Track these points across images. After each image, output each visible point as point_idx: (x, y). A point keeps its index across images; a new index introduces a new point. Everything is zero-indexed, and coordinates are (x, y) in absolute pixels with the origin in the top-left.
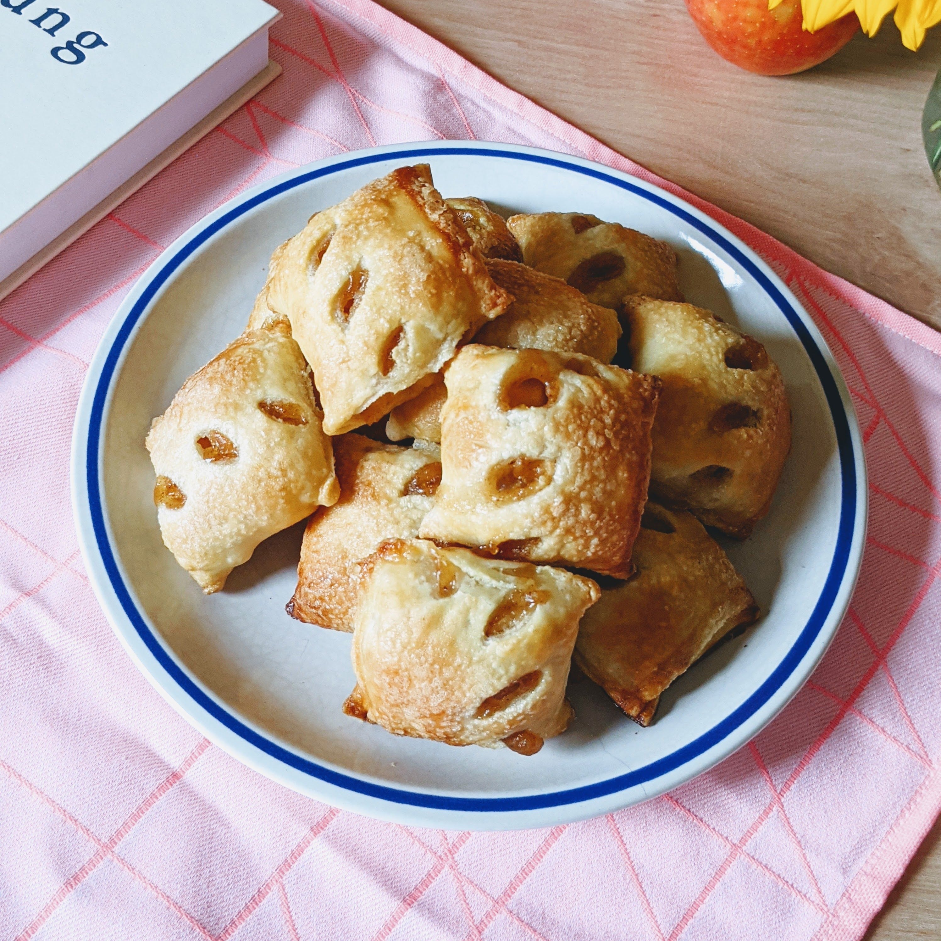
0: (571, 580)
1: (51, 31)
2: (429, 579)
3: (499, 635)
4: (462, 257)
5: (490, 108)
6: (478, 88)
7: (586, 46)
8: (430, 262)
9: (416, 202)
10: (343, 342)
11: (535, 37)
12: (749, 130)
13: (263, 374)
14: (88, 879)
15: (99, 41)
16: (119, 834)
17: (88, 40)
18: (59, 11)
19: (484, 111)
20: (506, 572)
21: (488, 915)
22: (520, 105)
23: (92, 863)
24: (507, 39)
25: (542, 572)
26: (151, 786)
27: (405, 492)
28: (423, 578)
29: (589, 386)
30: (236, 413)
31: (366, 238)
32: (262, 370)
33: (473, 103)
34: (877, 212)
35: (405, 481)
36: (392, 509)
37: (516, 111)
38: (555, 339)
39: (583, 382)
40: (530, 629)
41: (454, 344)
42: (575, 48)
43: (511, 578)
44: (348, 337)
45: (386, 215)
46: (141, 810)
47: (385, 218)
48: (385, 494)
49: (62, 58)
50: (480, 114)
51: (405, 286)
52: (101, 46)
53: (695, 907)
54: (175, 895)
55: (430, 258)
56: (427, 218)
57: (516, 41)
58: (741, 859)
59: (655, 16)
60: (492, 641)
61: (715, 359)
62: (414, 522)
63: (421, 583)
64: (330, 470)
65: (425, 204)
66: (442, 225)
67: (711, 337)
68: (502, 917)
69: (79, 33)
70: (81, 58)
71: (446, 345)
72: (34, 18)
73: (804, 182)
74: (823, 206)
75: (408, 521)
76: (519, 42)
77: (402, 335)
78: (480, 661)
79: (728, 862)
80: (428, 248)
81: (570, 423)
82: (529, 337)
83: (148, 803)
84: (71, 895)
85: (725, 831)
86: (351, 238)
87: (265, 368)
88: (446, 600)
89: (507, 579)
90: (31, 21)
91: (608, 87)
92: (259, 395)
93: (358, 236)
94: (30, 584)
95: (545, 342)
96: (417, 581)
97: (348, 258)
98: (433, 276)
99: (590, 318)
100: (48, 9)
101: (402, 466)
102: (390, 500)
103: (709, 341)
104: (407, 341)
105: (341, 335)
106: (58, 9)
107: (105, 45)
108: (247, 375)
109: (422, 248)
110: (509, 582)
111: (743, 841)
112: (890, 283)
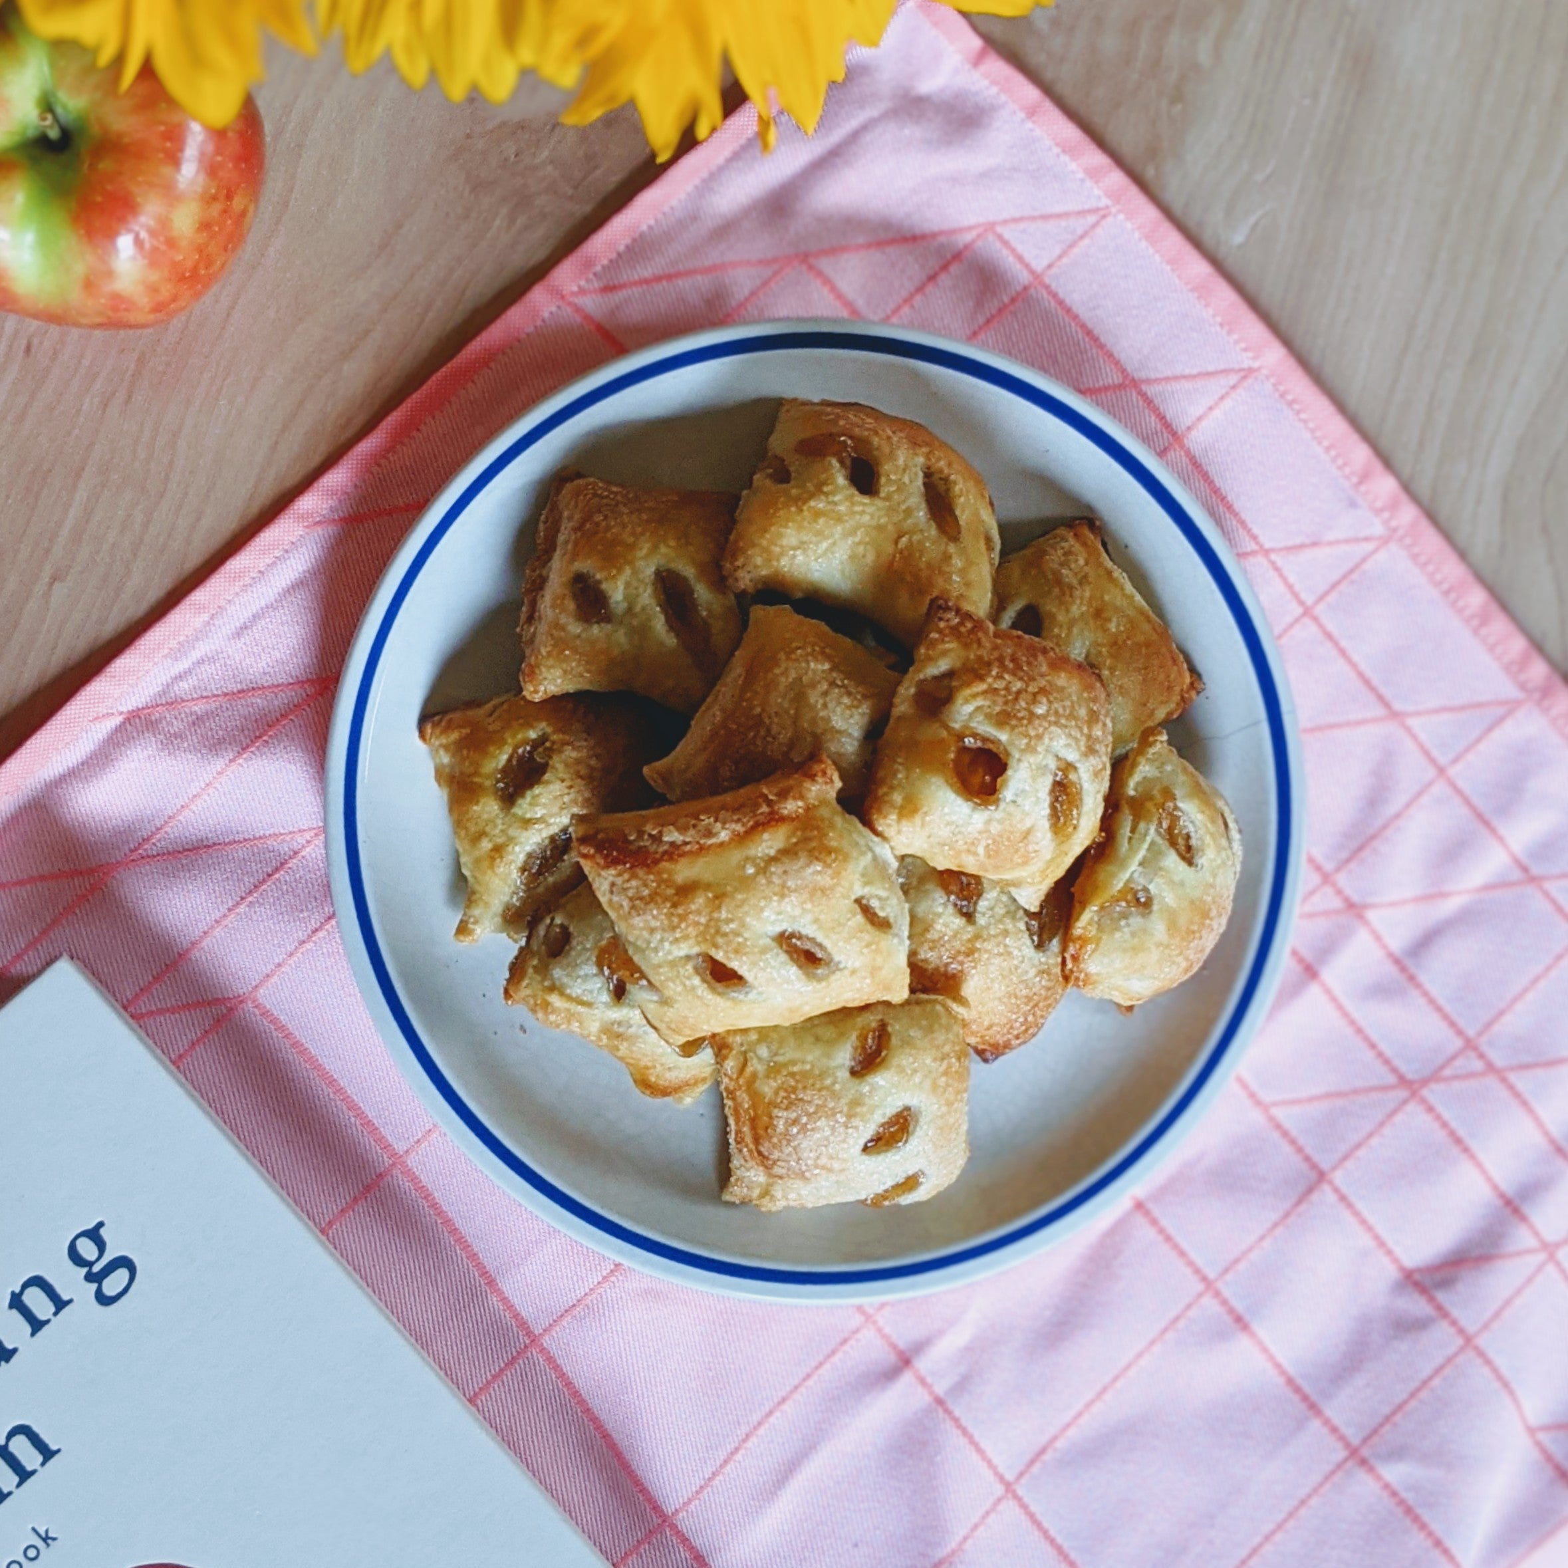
0: (1148, 759)
1: (60, 1304)
2: (1124, 916)
3: (1195, 852)
4: (785, 812)
5: (196, 655)
6: (151, 664)
7: (78, 476)
8: (796, 854)
9: (691, 852)
10: (853, 972)
11: (48, 551)
12: (288, 275)
13: (813, 1066)
14: (1239, 1306)
15: (94, 1234)
16: (1197, 1271)
17: (87, 1249)
18: (17, 1290)
19: (200, 662)
20: (1133, 831)
21: (1339, 892)
22: (202, 608)
23: (1224, 1302)
24: (47, 595)
25: (1136, 790)
26: (1150, 1233)
27: (969, 916)
28: (1123, 923)
29: (975, 696)
30: (864, 1104)
31: (743, 925)
32: (808, 1067)
33: (180, 677)
34: (469, 141)
35: (958, 915)
36: (989, 935)
37: (205, 617)
38: (849, 707)
39: (967, 701)
40: (1200, 818)
41: (876, 839)
42: (81, 494)
43: (1142, 826)
44: (849, 964)
45: (710, 895)
46: (1176, 1247)
47: (716, 897)
48: (969, 940)
49: (120, 1289)
50: (207, 670)
51: (823, 891)
52: (102, 1231)
53: (1361, 675)
54: (1274, 1216)
55: (788, 852)
56: (722, 844)
57: (51, 584)
58: (1320, 610)
59: (28, 349)
60: (1201, 861)
61: (870, 509)
62: (1008, 912)
63: (1128, 925)
64: (935, 1001)
65: (698, 843)
66: (739, 828)
67: (835, 503)
68: (1342, 879)
69: (69, 1263)
70: (124, 1262)
71: (878, 850)
72: (29, 1330)
73: (399, 226)
74: (447, 214)
75: (1008, 921)
76: (54, 579)
77: (864, 902)
78: (1215, 876)
79: (1321, 626)
80: (772, 852)
81: (1027, 731)
82: (843, 740)
83: (1168, 1239)
84: (1255, 1326)
85: (1289, 619)
86: (739, 943)
87: (803, 1062)
88: (1155, 902)
89: (1143, 831)
90: (33, 1334)
91: (171, 463)
92: (844, 1074)
93: (738, 934)
94: (892, 1358)
95: (852, 721)
96: (1126, 930)
97: (764, 951)
98: (816, 854)
99: (812, 654)
100: (11, 1306)
101: (940, 915)
102: (977, 937)
103: (842, 508)
104: (872, 896)
105: (846, 972)
106: (13, 1294)
107: (101, 1224)
108: (813, 1085)
109: (773, 860)
110: (1147, 831)
111: (1301, 603)
112: (596, 168)
